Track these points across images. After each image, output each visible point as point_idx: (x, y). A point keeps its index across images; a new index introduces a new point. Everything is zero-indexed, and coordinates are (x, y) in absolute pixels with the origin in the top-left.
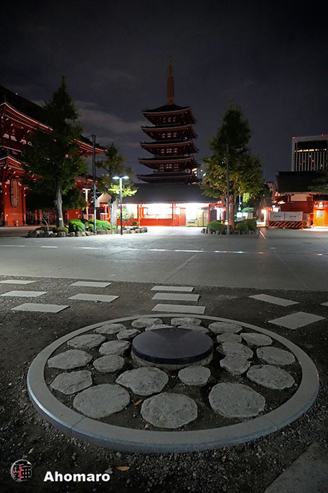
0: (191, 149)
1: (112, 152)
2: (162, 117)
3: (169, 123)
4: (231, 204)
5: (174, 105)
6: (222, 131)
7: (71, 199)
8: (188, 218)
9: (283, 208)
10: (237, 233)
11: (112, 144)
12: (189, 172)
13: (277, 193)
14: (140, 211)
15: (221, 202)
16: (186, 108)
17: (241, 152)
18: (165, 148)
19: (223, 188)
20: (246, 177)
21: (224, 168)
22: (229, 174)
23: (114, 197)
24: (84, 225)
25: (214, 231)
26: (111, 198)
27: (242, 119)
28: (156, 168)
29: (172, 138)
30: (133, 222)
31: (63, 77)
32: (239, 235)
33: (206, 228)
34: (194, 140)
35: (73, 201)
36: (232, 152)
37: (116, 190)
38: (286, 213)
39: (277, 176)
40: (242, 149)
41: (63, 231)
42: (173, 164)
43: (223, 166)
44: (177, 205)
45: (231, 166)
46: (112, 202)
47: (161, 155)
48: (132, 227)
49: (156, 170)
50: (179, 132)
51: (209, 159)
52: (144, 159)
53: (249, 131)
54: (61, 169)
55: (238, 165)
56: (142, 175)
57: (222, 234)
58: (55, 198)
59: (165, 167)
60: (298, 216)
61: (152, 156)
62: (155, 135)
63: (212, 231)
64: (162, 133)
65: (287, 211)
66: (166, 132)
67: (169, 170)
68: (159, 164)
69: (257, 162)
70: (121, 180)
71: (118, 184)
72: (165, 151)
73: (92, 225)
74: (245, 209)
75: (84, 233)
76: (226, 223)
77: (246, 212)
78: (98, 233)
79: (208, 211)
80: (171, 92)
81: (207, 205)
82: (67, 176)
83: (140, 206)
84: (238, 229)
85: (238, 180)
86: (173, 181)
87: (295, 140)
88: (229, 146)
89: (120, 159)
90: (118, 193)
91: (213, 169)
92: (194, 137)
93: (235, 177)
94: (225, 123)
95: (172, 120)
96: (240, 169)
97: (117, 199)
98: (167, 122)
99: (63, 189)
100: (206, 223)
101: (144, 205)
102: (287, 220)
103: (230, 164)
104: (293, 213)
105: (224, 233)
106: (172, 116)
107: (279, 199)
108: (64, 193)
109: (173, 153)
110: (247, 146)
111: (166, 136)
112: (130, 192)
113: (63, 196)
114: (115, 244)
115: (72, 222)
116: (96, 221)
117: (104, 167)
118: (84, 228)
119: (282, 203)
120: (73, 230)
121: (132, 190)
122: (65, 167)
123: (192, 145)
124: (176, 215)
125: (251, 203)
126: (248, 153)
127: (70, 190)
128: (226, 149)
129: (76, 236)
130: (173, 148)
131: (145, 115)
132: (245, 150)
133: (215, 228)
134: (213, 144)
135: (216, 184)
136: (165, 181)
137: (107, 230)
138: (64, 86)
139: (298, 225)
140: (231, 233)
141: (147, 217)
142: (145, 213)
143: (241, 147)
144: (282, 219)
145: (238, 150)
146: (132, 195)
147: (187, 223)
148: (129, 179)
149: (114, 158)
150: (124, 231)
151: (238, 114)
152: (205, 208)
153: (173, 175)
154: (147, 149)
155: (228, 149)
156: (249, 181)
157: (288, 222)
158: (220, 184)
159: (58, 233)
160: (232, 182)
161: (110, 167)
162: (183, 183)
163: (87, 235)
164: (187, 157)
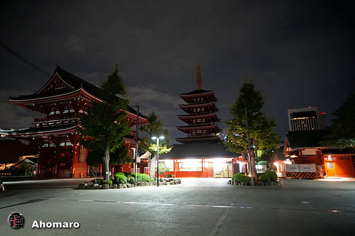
0: (215, 119)
1: (152, 119)
2: (194, 98)
3: (198, 102)
4: (252, 158)
5: (202, 90)
6: (240, 99)
7: (120, 156)
8: (216, 171)
9: (297, 161)
10: (260, 185)
11: (153, 113)
12: (214, 135)
13: (288, 148)
14: (176, 165)
15: (241, 157)
16: (210, 91)
17: (257, 115)
18: (196, 119)
19: (244, 145)
20: (264, 135)
21: (244, 128)
22: (249, 132)
23: (153, 154)
24: (126, 178)
25: (239, 182)
26: (151, 154)
27: (255, 89)
28: (190, 133)
29: (201, 111)
30: (169, 174)
31: (117, 65)
32: (263, 186)
33: (231, 179)
34: (217, 112)
35: (121, 157)
36: (249, 115)
37: (155, 148)
38: (300, 165)
39: (287, 135)
40: (257, 113)
41: (107, 183)
42: (202, 130)
43: (243, 126)
44: (205, 159)
45: (250, 126)
46: (151, 158)
47: (193, 123)
48: (168, 179)
49: (190, 135)
50: (206, 108)
51: (231, 121)
52: (181, 127)
53: (262, 98)
54: (109, 132)
55: (256, 125)
56: (179, 138)
57: (247, 185)
58: (104, 155)
59: (196, 132)
60: (312, 168)
61: (187, 125)
62: (189, 110)
63: (238, 183)
64: (193, 108)
65: (301, 163)
66: (197, 108)
67: (199, 134)
68: (192, 130)
69: (272, 122)
70: (158, 139)
71: (156, 144)
72: (196, 121)
73: (134, 178)
74: (260, 162)
75: (125, 185)
76: (250, 175)
77: (261, 164)
78: (138, 185)
79: (231, 164)
80: (199, 81)
81: (230, 159)
82: (114, 137)
83: (175, 161)
84: (261, 181)
85: (258, 137)
86: (203, 142)
87: (290, 111)
88: (247, 110)
89: (159, 123)
90: (156, 150)
91: (234, 128)
92: (217, 111)
93: (254, 135)
94: (242, 94)
95: (200, 99)
96: (258, 128)
97: (155, 155)
98: (197, 101)
99: (111, 148)
100: (231, 175)
101: (179, 161)
102: (302, 171)
103: (250, 124)
104: (306, 165)
105: (249, 185)
106: (201, 97)
107: (291, 153)
108: (112, 151)
109: (201, 123)
110: (261, 110)
111: (196, 110)
112: (166, 150)
113: (111, 154)
114: (147, 197)
115: (117, 176)
116: (137, 174)
117: (146, 130)
118: (126, 181)
119: (294, 156)
120: (116, 183)
121: (168, 148)
122: (112, 129)
123: (215, 116)
124: (205, 168)
125: (263, 158)
126: (263, 116)
127: (117, 149)
128: (244, 113)
129: (118, 187)
130: (202, 119)
131: (181, 97)
132: (260, 114)
133: (240, 179)
134: (233, 109)
135: (238, 142)
136: (196, 142)
137: (146, 182)
138: (117, 71)
139: (312, 176)
140: (255, 184)
141: (181, 170)
142: (180, 167)
143: (256, 111)
144: (297, 171)
145: (254, 114)
146: (168, 152)
147: (214, 174)
148: (166, 139)
149: (153, 122)
150: (160, 183)
151: (252, 86)
152: (229, 162)
153: (202, 138)
154: (183, 120)
155: (246, 113)
156: (266, 138)
157: (303, 173)
158: (241, 141)
159: (102, 185)
160: (251, 139)
161: (151, 130)
162: (210, 143)
163: (128, 187)
164: (212, 125)
